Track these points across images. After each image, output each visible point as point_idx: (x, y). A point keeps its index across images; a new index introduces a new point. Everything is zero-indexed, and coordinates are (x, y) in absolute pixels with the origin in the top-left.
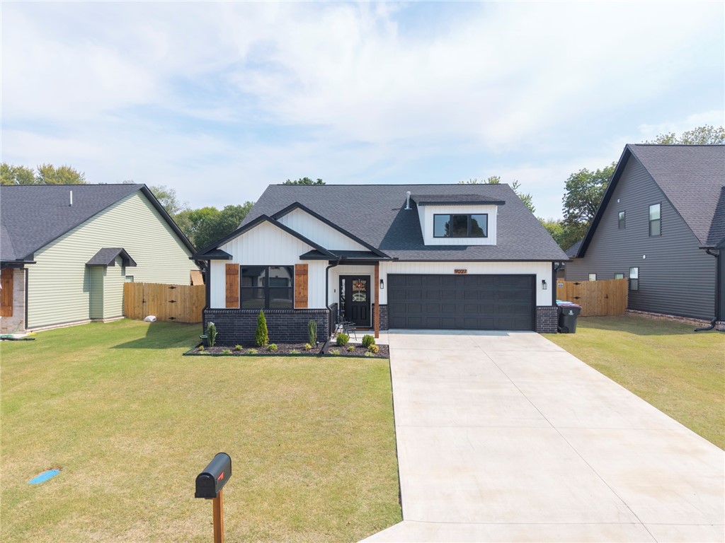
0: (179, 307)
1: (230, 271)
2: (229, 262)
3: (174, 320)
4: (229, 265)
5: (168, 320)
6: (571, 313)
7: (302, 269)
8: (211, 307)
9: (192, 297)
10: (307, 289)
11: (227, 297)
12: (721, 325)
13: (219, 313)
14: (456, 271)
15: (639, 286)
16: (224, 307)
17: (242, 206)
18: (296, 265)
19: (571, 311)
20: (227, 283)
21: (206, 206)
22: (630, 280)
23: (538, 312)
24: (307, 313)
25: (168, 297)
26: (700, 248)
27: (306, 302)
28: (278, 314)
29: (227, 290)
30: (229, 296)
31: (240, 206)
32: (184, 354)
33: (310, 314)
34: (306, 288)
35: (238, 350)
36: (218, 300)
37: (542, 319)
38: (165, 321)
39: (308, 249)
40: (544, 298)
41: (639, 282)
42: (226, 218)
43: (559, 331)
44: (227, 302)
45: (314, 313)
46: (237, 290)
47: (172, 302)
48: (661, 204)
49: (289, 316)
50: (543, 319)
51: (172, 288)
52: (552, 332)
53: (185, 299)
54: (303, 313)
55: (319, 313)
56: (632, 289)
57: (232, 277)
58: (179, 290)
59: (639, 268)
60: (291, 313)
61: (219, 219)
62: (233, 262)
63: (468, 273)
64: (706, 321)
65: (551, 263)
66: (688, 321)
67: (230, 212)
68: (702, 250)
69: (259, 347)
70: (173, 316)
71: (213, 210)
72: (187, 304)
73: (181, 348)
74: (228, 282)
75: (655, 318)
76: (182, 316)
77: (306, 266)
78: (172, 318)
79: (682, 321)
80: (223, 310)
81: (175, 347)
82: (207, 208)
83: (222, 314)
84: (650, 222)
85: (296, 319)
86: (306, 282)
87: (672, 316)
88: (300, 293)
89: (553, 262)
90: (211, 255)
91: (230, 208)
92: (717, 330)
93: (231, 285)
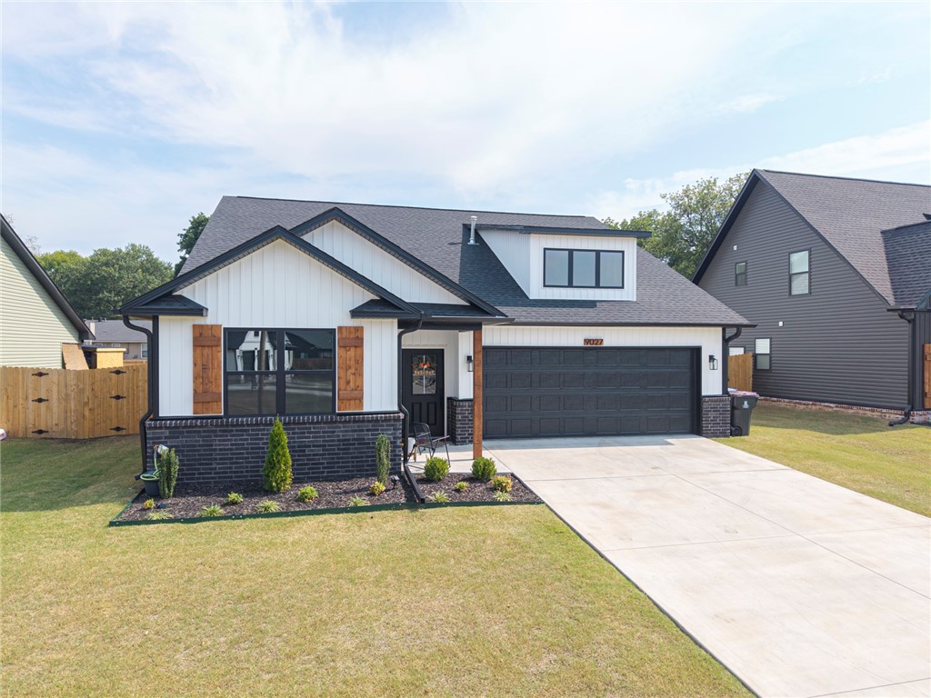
0: (55, 410)
1: (202, 339)
2: (199, 321)
3: (43, 435)
4: (201, 326)
5: (30, 435)
6: (746, 405)
7: (353, 336)
8: (162, 414)
9: (81, 391)
10: (361, 375)
11: (195, 391)
12: (917, 416)
13: (178, 427)
14: (587, 341)
15: (771, 364)
16: (189, 413)
17: (124, 250)
18: (340, 328)
19: (746, 402)
20: (195, 364)
21: (59, 250)
22: (755, 356)
23: (705, 406)
24: (363, 421)
25: (30, 391)
26: (888, 310)
27: (360, 399)
28: (304, 423)
29: (195, 378)
30: (200, 390)
31: (120, 251)
32: (112, 524)
33: (369, 421)
34: (359, 373)
35: (234, 503)
36: (177, 399)
37: (709, 416)
38: (25, 438)
39: (363, 296)
40: (711, 383)
41: (771, 358)
42: (96, 267)
43: (732, 434)
44: (195, 402)
45: (377, 420)
46: (217, 379)
47: (40, 400)
48: (810, 252)
49: (326, 428)
50: (712, 415)
51: (40, 374)
52: (724, 434)
53: (67, 395)
54: (355, 421)
55: (386, 420)
56: (759, 367)
57: (207, 351)
58: (55, 380)
59: (771, 339)
60: (332, 422)
61: (84, 268)
62: (209, 320)
63: (606, 344)
64: (893, 411)
65: (720, 329)
66: (861, 412)
67: (103, 259)
68: (890, 313)
69: (275, 493)
70: (43, 429)
71: (73, 255)
72: (72, 405)
73: (100, 507)
74: (199, 362)
75: (802, 407)
76: (62, 426)
77: (359, 329)
78: (40, 432)
79: (850, 411)
80: (186, 419)
81: (80, 503)
82: (62, 252)
83: (186, 427)
84: (791, 277)
85: (341, 432)
86: (359, 361)
87: (832, 405)
88: (348, 383)
89: (725, 327)
90: (163, 306)
91: (104, 252)
92: (912, 423)
93: (205, 368)
